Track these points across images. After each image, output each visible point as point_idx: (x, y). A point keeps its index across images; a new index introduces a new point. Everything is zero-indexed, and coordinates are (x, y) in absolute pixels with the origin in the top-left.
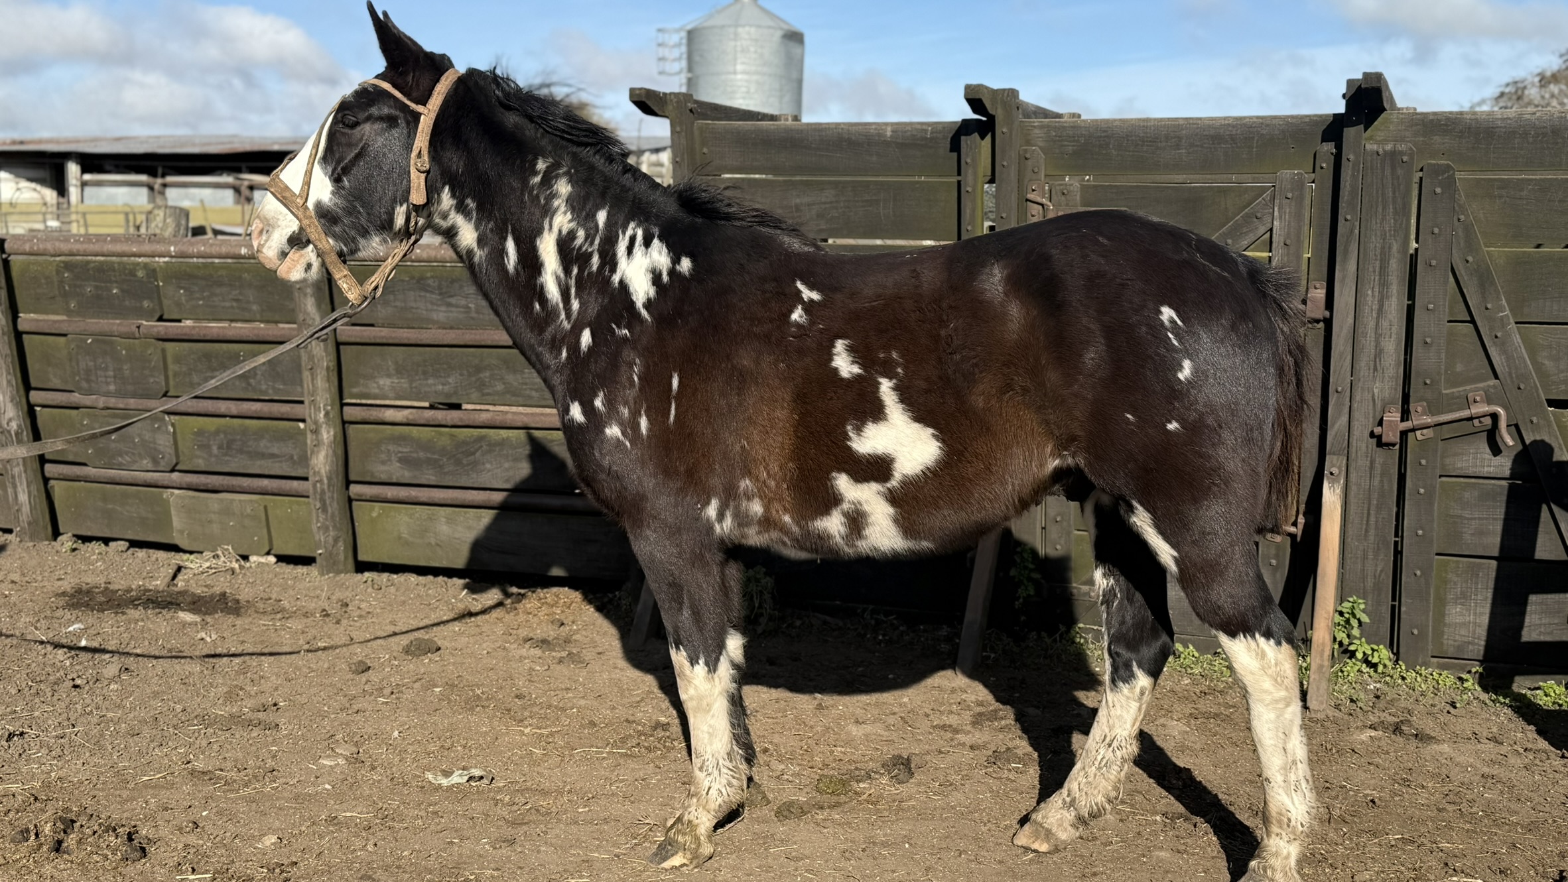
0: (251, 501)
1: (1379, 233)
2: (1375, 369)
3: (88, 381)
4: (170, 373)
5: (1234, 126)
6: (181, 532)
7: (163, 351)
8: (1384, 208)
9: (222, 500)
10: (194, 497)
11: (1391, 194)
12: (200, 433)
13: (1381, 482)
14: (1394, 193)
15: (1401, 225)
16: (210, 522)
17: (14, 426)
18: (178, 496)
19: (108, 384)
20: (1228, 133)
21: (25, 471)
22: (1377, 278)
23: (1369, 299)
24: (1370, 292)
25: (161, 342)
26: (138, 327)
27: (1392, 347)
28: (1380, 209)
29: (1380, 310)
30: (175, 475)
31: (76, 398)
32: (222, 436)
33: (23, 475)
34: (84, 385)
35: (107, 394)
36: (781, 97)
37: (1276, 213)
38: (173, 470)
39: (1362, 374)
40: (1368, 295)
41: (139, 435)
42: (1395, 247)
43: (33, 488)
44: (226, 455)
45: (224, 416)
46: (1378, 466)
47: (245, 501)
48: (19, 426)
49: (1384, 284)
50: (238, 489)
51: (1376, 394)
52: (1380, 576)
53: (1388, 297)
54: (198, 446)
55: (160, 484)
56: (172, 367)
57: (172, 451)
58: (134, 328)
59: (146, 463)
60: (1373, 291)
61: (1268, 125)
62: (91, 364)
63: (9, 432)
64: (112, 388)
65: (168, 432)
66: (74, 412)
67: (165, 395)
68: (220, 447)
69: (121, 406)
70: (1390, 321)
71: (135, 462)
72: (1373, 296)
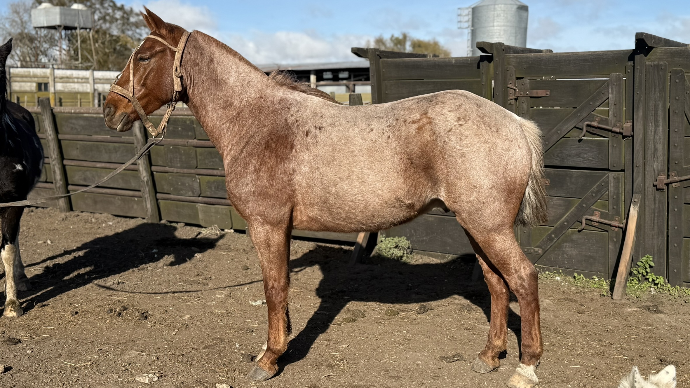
0: (225, 208)
1: (653, 99)
2: (654, 157)
3: (171, 162)
4: (198, 160)
5: (592, 55)
6: (202, 220)
7: (196, 151)
8: (655, 89)
9: (215, 208)
10: (206, 207)
11: (657, 83)
12: (208, 182)
13: (659, 206)
14: (659, 82)
15: (662, 96)
16: (211, 216)
17: (146, 179)
18: (201, 206)
19: (177, 163)
20: (590, 58)
21: (150, 196)
22: (653, 118)
23: (650, 127)
24: (650, 124)
25: (195, 148)
26: (187, 142)
27: (661, 147)
28: (653, 89)
29: (655, 132)
30: (200, 198)
31: (167, 169)
32: (216, 183)
33: (149, 198)
34: (170, 164)
35: (177, 167)
36: (516, 37)
37: (610, 91)
38: (199, 196)
39: (648, 159)
40: (650, 126)
41: (188, 183)
42: (660, 105)
43: (152, 202)
44: (217, 190)
45: (216, 176)
46: (657, 199)
47: (223, 208)
48: (148, 179)
49: (656, 121)
50: (221, 204)
51: (655, 168)
52: (660, 246)
53: (658, 126)
54: (208, 187)
55: (195, 201)
56: (199, 157)
57: (198, 189)
58: (186, 143)
59: (190, 193)
60: (652, 124)
61: (606, 55)
62: (172, 156)
63: (144, 181)
64: (179, 165)
65: (197, 182)
66: (166, 174)
67: (196, 168)
68: (215, 188)
69: (182, 172)
70: (660, 137)
71: (186, 193)
72: (652, 126)
